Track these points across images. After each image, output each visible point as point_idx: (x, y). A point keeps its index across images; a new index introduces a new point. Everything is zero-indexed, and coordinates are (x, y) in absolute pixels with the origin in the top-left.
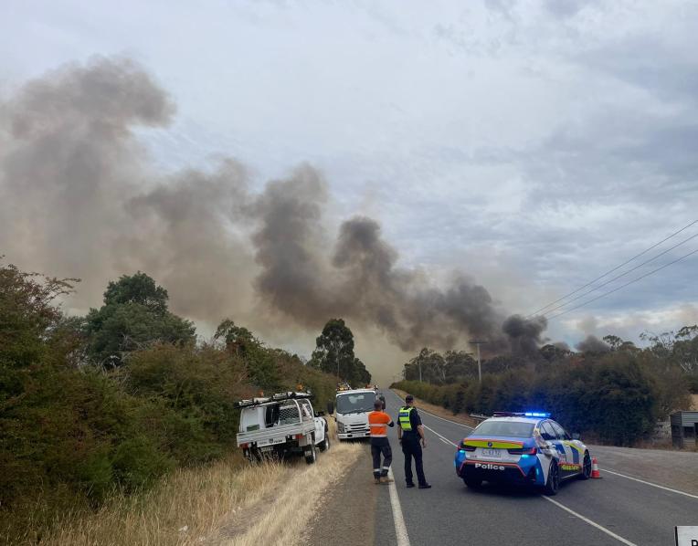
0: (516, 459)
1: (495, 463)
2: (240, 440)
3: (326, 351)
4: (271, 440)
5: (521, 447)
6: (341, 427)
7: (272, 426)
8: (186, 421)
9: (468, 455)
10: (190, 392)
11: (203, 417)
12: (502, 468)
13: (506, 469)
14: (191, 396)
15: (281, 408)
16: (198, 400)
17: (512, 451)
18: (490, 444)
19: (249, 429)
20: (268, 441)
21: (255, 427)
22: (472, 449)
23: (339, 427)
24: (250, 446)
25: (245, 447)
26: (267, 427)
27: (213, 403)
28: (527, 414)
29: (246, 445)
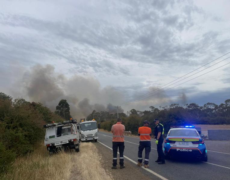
0: (197, 146)
1: (186, 148)
2: (46, 143)
3: (60, 111)
4: (61, 142)
5: (198, 140)
6: (83, 136)
7: (60, 136)
8: (17, 135)
9: (172, 145)
10: (17, 122)
11: (25, 133)
12: (191, 150)
13: (193, 151)
14: (18, 124)
15: (63, 128)
16: (21, 125)
17: (194, 143)
18: (183, 140)
19: (50, 137)
20: (60, 143)
21: (53, 137)
22: (174, 142)
23: (82, 136)
24: (51, 145)
25: (48, 146)
26: (58, 136)
27: (28, 127)
28: (186, 127)
29: (49, 145)
